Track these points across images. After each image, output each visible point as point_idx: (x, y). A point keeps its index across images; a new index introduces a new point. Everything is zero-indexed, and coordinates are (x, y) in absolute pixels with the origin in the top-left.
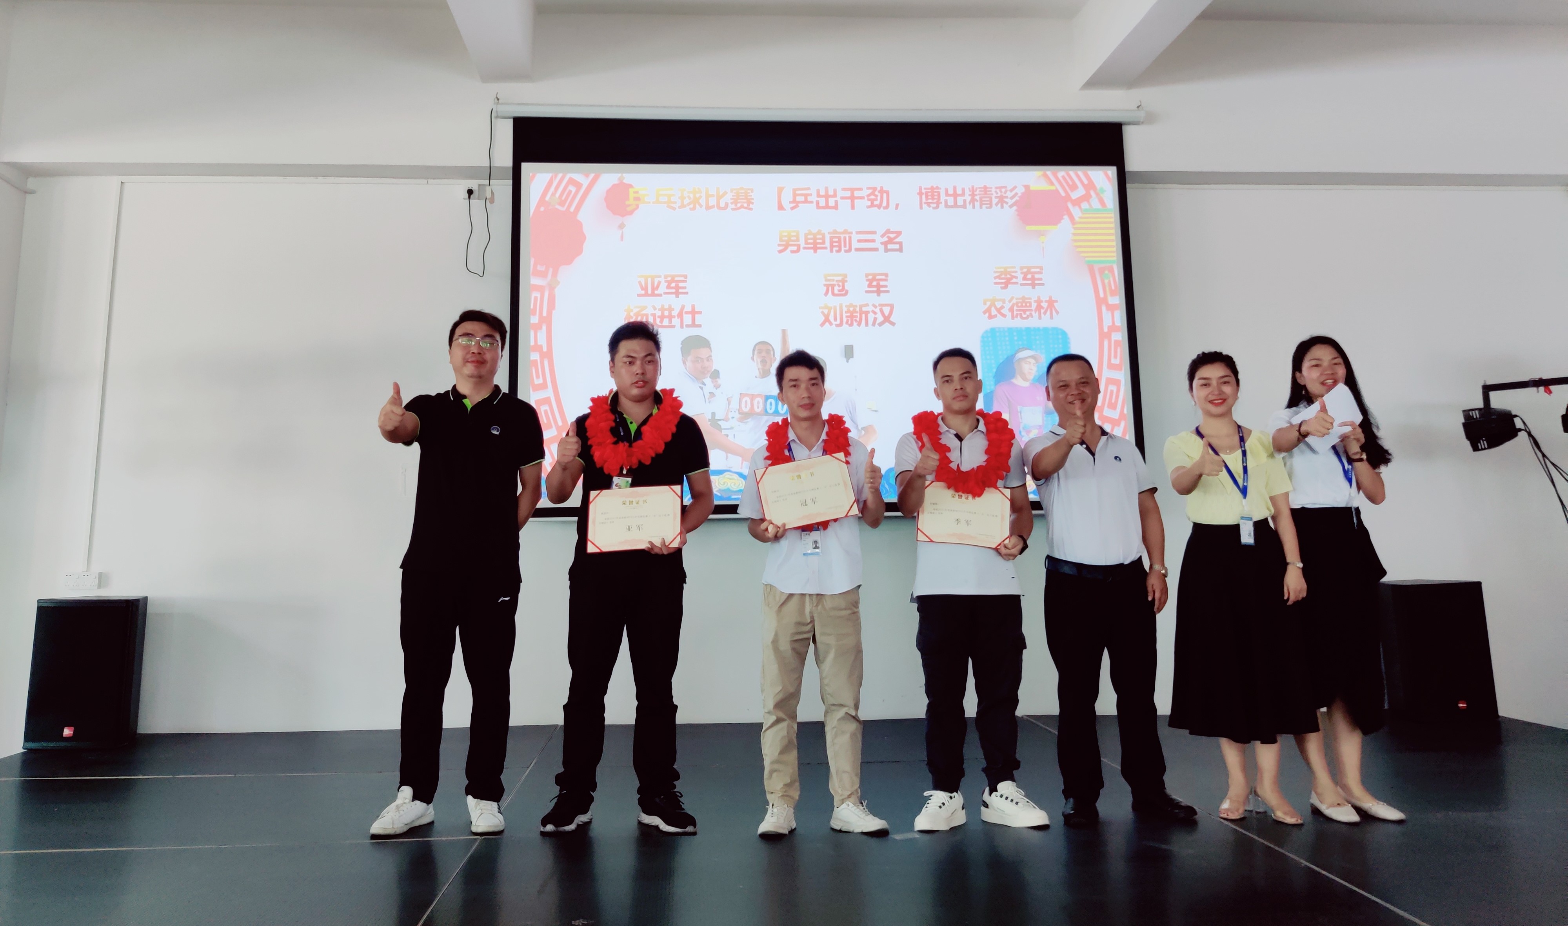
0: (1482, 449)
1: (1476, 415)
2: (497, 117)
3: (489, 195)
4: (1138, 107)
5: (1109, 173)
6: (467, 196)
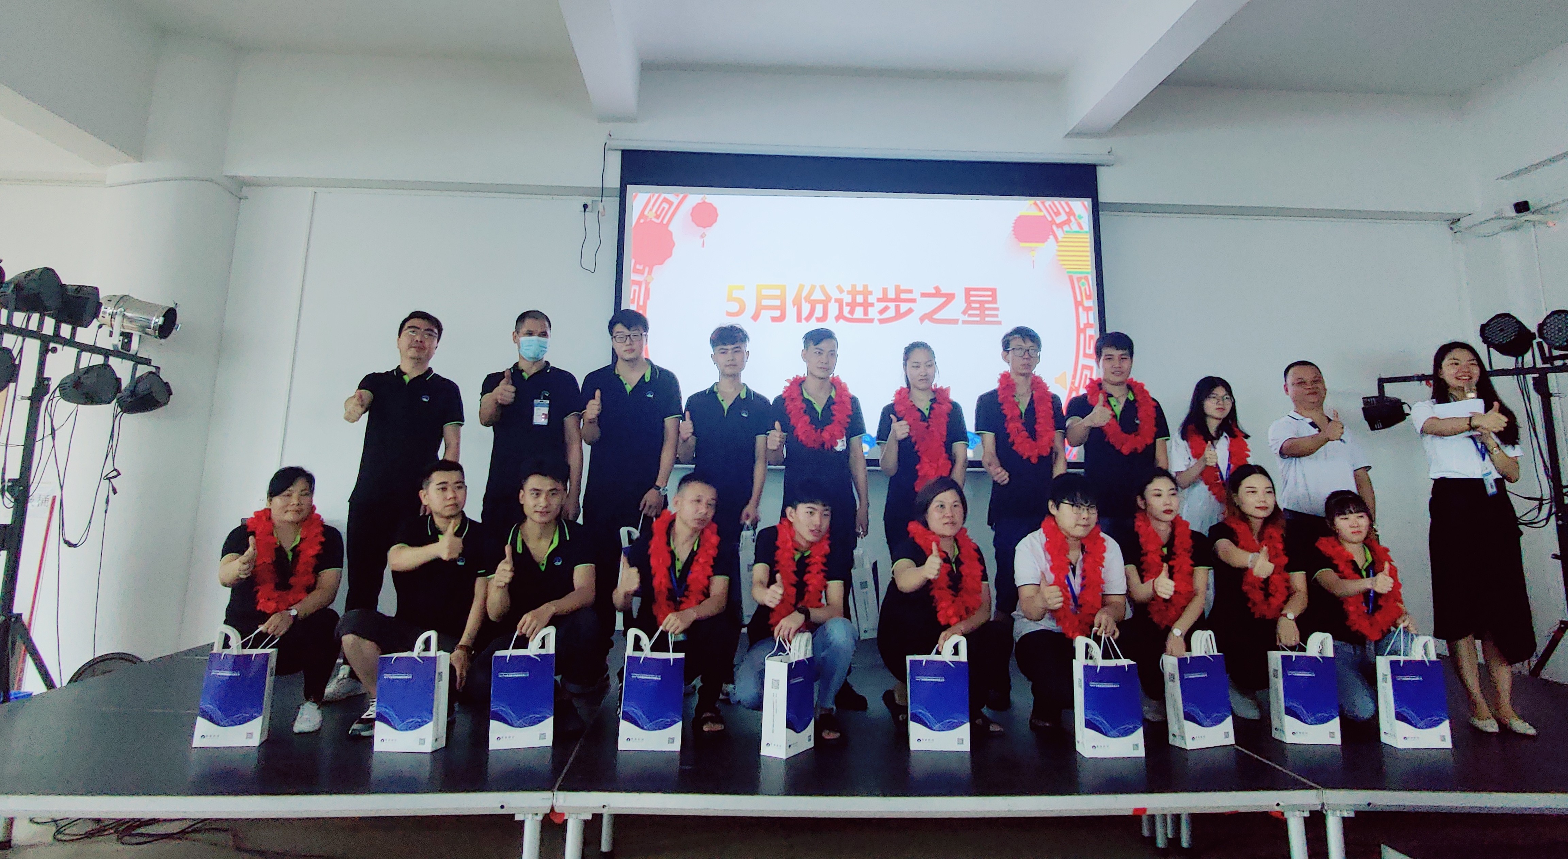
0: (1378, 429)
1: (1373, 401)
2: (609, 149)
3: (601, 210)
4: (1109, 152)
5: (1086, 203)
6: (583, 209)
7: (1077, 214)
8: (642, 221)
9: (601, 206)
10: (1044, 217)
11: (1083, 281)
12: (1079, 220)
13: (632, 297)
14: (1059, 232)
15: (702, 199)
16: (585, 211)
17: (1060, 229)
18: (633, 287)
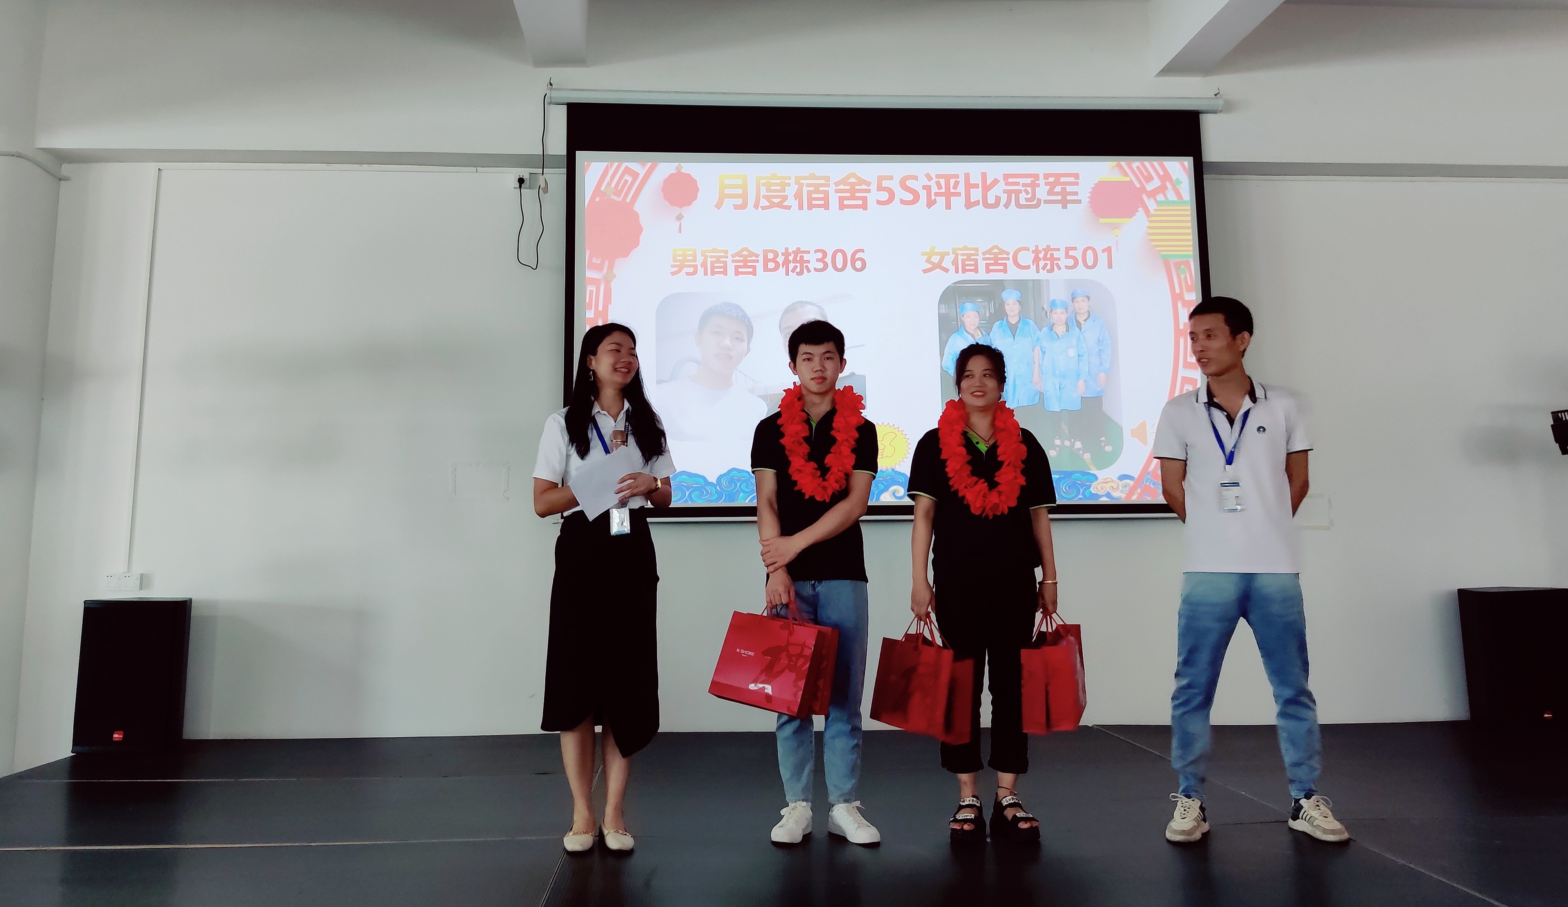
1: (1565, 417)
2: (550, 103)
3: (542, 185)
4: (1216, 95)
5: (1186, 163)
6: (518, 185)
7: (1174, 178)
8: (597, 199)
9: (541, 178)
10: (1131, 181)
11: (1183, 267)
12: (1178, 187)
13: (587, 301)
14: (1151, 204)
15: (677, 168)
16: (520, 187)
17: (1152, 200)
18: (590, 288)
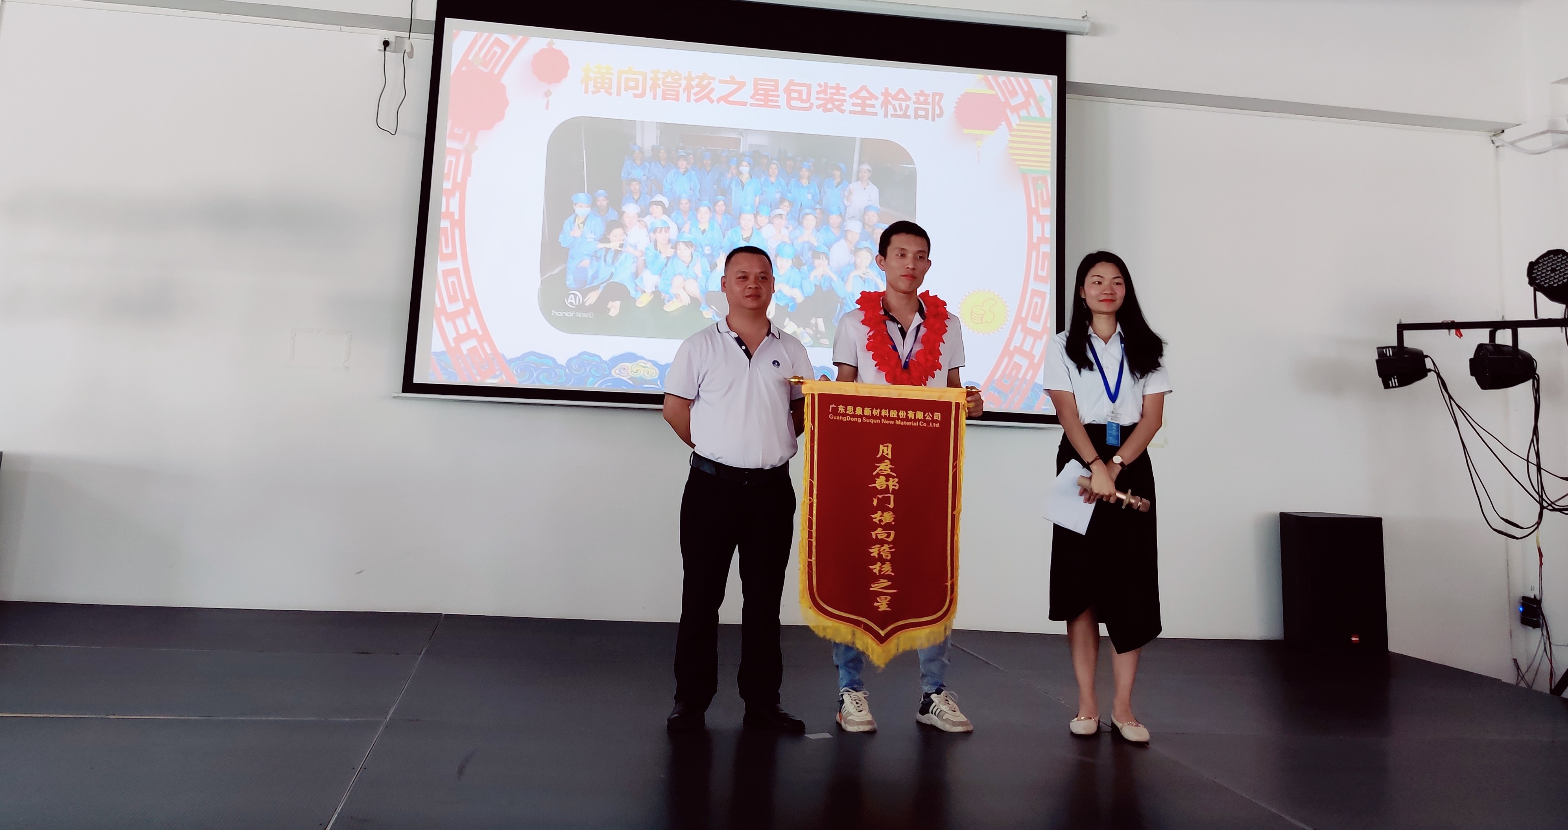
0: (1393, 387)
1: (1389, 353)
3: (408, 50)
4: (1083, 17)
5: (1050, 82)
6: (382, 47)
7: (1038, 95)
8: (464, 69)
9: (407, 42)
10: (996, 93)
11: (1040, 182)
12: (1041, 104)
13: (446, 171)
14: (1014, 119)
15: (548, 44)
16: (385, 49)
17: (1015, 115)
18: (449, 158)
